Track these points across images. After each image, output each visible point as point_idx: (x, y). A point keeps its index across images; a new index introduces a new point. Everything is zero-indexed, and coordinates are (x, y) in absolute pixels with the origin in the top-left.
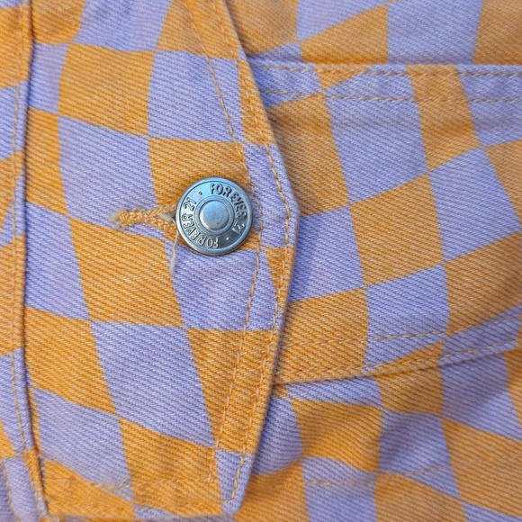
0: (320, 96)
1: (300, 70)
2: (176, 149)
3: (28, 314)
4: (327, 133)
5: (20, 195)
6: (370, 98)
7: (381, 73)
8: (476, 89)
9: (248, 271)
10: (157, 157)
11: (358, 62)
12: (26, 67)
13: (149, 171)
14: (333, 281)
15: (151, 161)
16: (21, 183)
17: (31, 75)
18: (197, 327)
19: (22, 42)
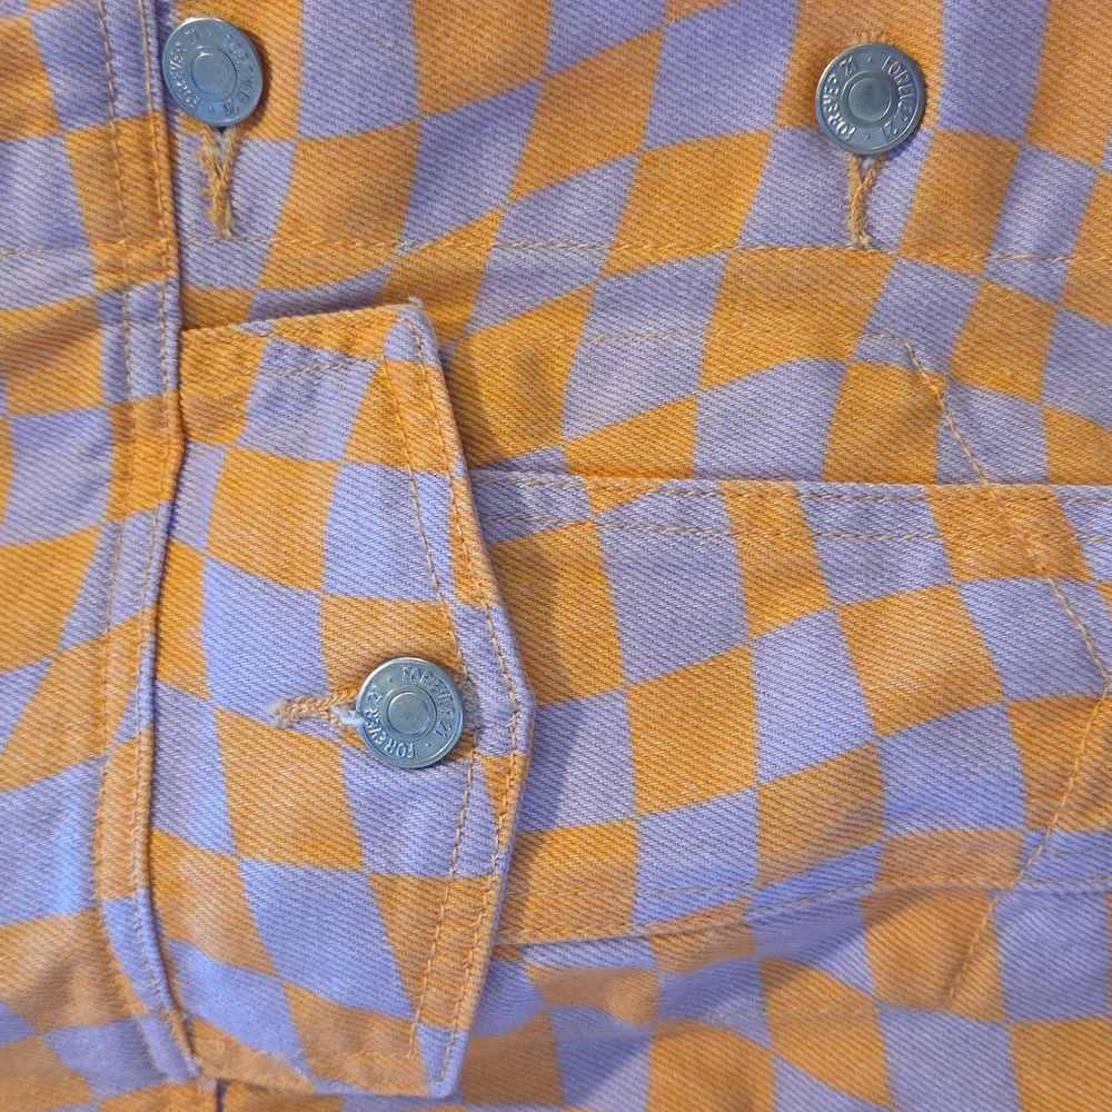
0: (589, 524)
1: (561, 486)
2: (357, 613)
3: (155, 840)
4: (599, 578)
5: (146, 670)
6: (664, 528)
7: (682, 492)
8: (825, 517)
9: (455, 792)
10: (330, 625)
11: (648, 475)
12: (170, 481)
13: (318, 646)
14: (590, 806)
15: (322, 631)
16: (148, 653)
17: (177, 490)
18: (382, 871)
19: (169, 442)
